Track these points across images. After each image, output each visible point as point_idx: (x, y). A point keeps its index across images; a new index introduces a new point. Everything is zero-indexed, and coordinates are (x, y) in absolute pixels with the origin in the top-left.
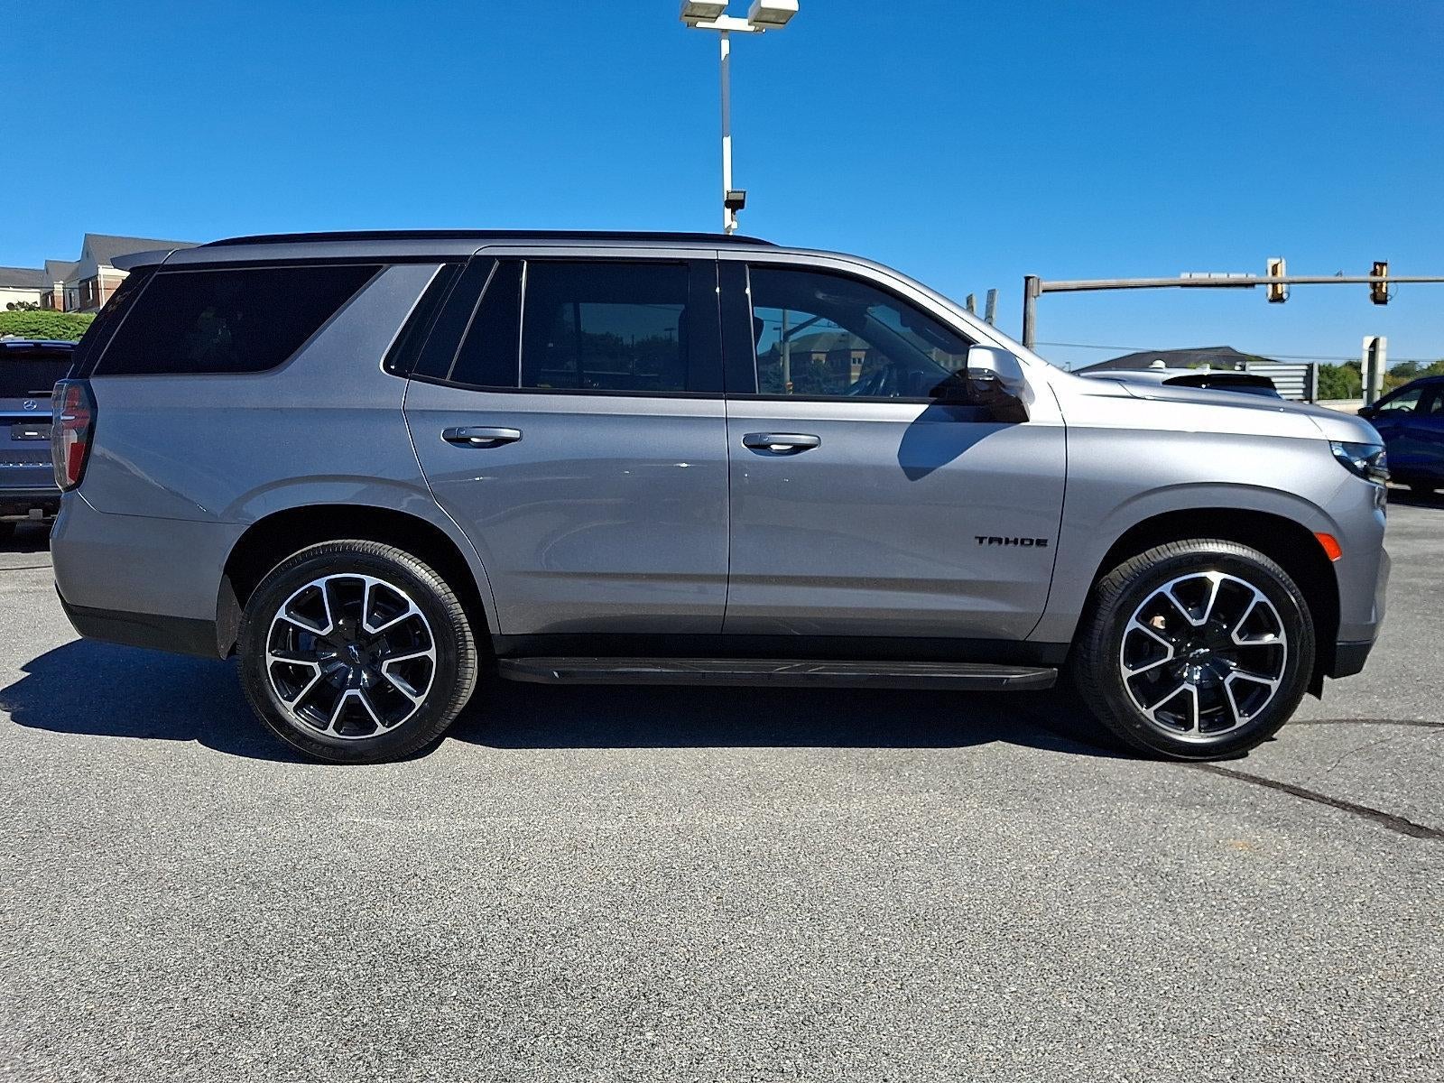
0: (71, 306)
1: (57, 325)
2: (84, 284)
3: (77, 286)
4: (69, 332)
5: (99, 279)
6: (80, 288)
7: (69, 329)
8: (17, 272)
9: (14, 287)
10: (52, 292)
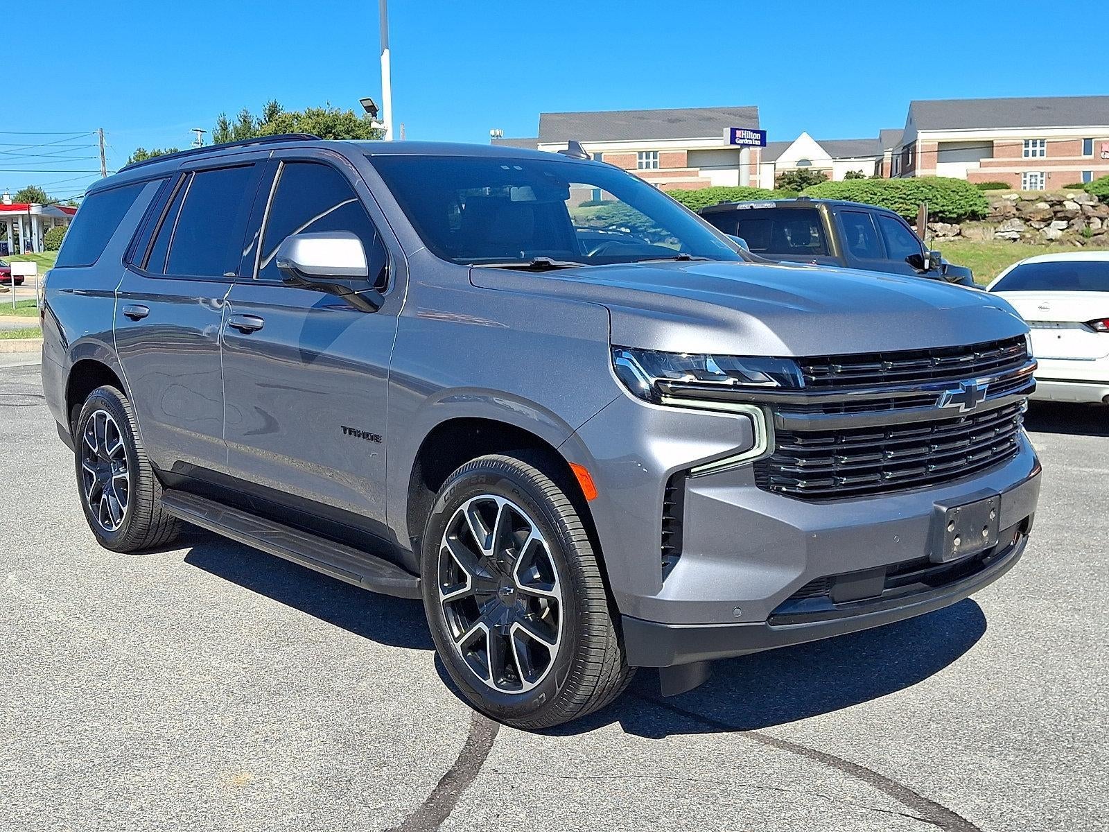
0: (897, 172)
1: (866, 192)
2: (906, 149)
3: (901, 153)
4: (876, 197)
5: (917, 144)
6: (902, 154)
7: (876, 195)
8: (861, 143)
9: (855, 158)
10: (882, 160)
